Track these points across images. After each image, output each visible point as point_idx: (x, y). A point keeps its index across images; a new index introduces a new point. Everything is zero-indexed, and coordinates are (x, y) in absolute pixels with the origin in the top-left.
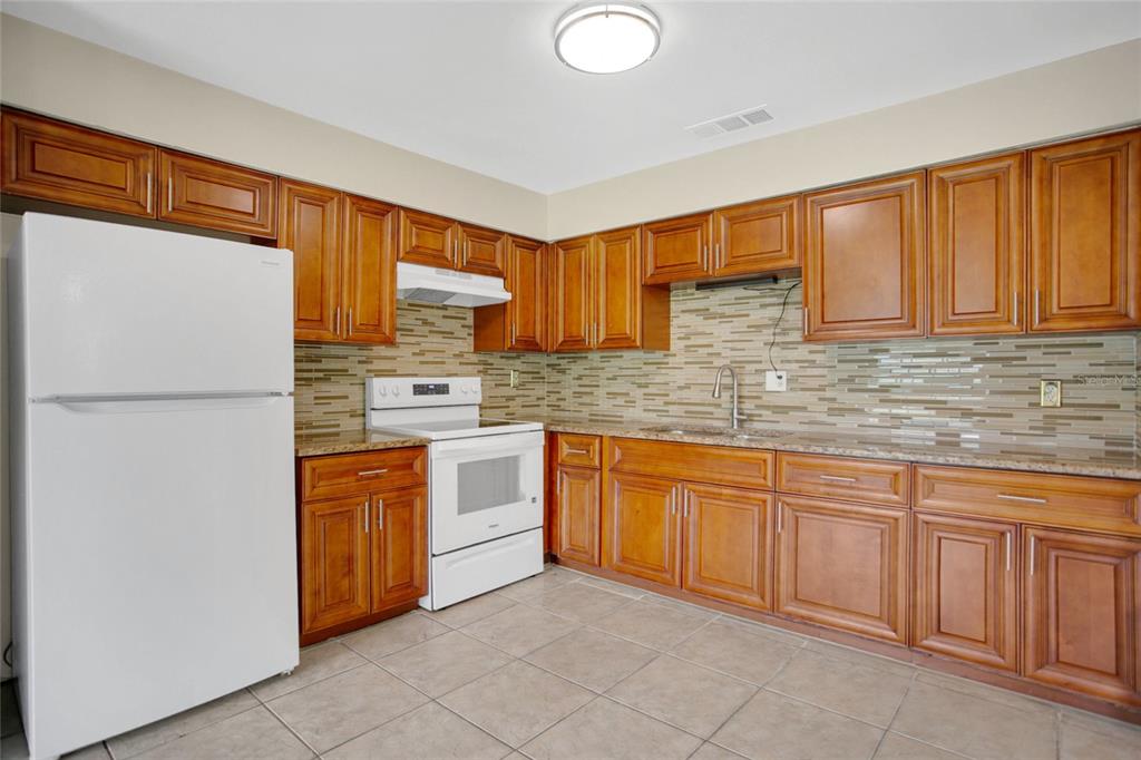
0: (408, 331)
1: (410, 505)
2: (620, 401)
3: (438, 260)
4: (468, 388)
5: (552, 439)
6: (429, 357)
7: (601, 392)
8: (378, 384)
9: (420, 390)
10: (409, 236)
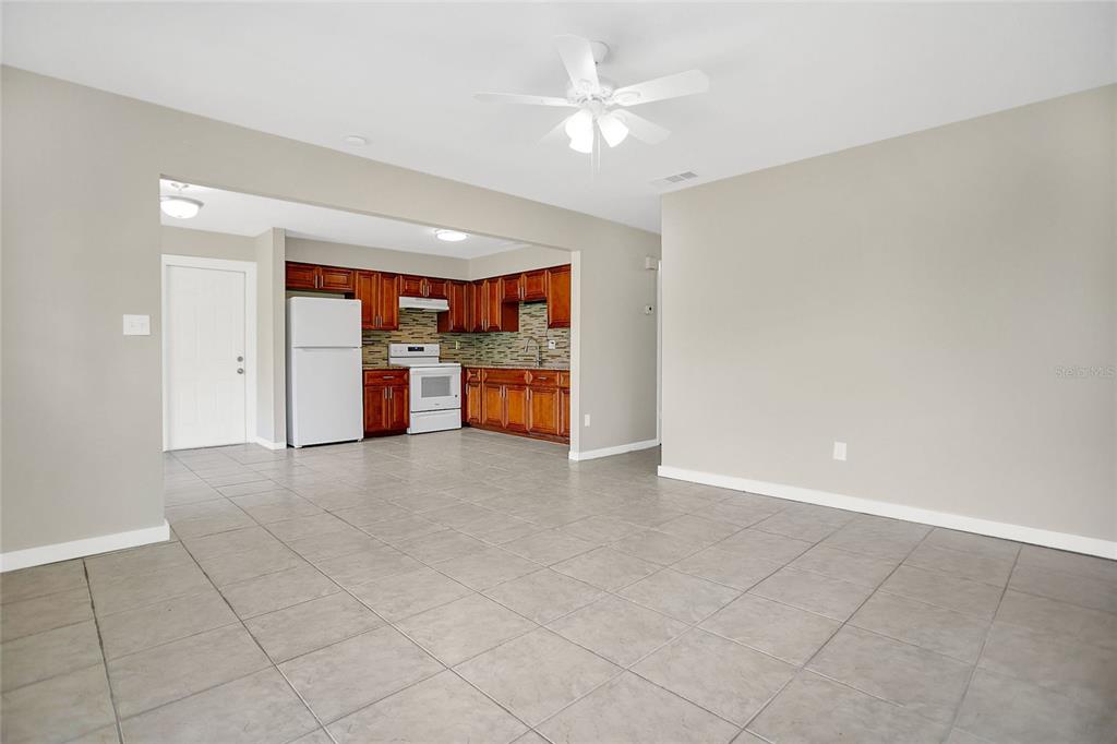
0: (406, 324)
1: (403, 392)
2: (502, 355)
3: (417, 294)
4: (433, 349)
5: (464, 370)
6: (416, 335)
7: (495, 351)
8: (392, 346)
9: (410, 349)
10: (404, 285)
